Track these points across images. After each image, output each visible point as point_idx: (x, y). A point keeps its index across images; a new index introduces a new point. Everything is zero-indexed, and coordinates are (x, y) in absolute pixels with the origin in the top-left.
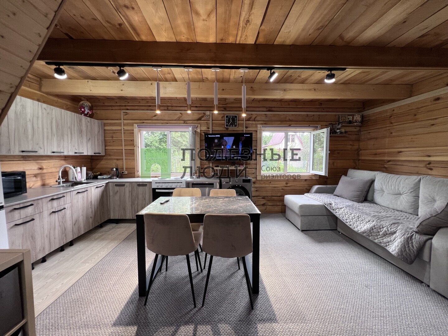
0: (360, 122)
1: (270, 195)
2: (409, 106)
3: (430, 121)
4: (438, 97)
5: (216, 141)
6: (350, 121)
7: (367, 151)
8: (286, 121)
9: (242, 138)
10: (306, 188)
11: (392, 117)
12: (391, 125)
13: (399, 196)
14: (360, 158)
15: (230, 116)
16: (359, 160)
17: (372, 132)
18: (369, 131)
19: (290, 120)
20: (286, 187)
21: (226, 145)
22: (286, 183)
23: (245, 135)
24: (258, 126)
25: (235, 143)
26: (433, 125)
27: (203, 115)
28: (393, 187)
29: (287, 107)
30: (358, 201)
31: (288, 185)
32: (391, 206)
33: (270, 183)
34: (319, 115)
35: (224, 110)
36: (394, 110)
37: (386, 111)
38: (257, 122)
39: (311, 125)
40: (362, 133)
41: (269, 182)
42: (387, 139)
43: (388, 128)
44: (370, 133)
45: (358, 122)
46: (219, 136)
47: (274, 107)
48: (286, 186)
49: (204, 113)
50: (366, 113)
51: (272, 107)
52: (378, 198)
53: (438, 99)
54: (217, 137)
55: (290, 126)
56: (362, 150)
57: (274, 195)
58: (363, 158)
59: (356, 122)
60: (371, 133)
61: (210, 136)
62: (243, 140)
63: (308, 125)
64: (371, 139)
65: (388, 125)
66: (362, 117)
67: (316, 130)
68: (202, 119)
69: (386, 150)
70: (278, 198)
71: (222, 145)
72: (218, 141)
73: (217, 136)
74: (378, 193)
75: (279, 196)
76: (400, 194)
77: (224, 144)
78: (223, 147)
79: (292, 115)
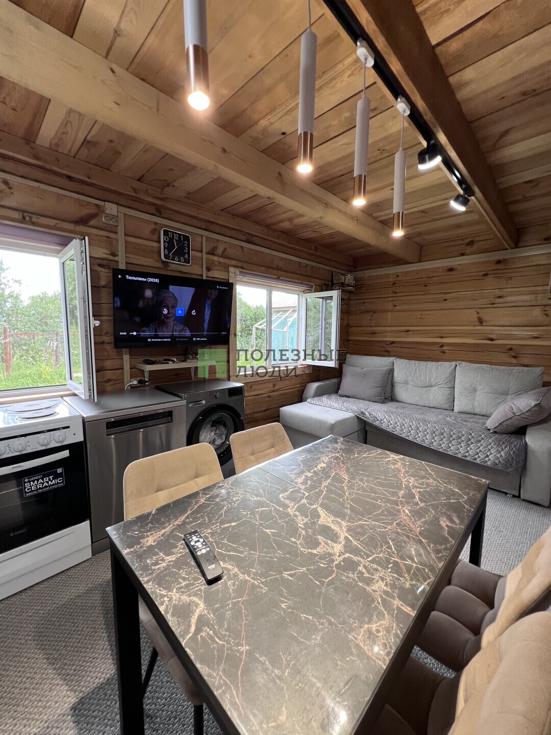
0: (353, 287)
1: (252, 411)
2: (417, 273)
3: (442, 295)
4: (451, 267)
5: (148, 293)
6: (342, 282)
7: (361, 329)
8: (274, 269)
9: (212, 293)
10: (297, 389)
11: (396, 285)
12: (395, 295)
13: (429, 388)
14: (351, 338)
15: (173, 233)
16: (349, 341)
17: (367, 302)
18: (363, 301)
19: (278, 269)
20: (273, 391)
21: (173, 307)
22: (273, 385)
23: (218, 287)
24: (231, 269)
25: (196, 303)
26: (446, 300)
27: (93, 210)
28: (422, 378)
29: (275, 243)
30: (381, 401)
31: (277, 388)
32: (421, 403)
33: (251, 387)
34: (313, 267)
35: (155, 212)
36: (398, 276)
37: (388, 275)
38: (227, 261)
39: (304, 282)
40: (352, 302)
41: (249, 386)
42: (389, 313)
43: (390, 299)
44: (364, 303)
45: (351, 286)
46: (157, 281)
47: (256, 236)
48: (273, 389)
49: (97, 205)
50: (360, 274)
51: (253, 235)
52: (401, 392)
53: (451, 270)
54: (151, 282)
55: (278, 278)
56: (352, 327)
57: (256, 411)
58: (354, 338)
59: (349, 286)
60: (366, 304)
61: (130, 278)
62: (213, 297)
63: (301, 282)
64: (367, 312)
65: (390, 295)
66: (356, 279)
67: (308, 291)
68: (92, 223)
69: (389, 328)
70: (263, 413)
71: (164, 307)
72: (154, 294)
73: (151, 280)
74: (401, 387)
75: (265, 411)
76: (431, 386)
77: (170, 305)
78: (165, 311)
79: (282, 258)
